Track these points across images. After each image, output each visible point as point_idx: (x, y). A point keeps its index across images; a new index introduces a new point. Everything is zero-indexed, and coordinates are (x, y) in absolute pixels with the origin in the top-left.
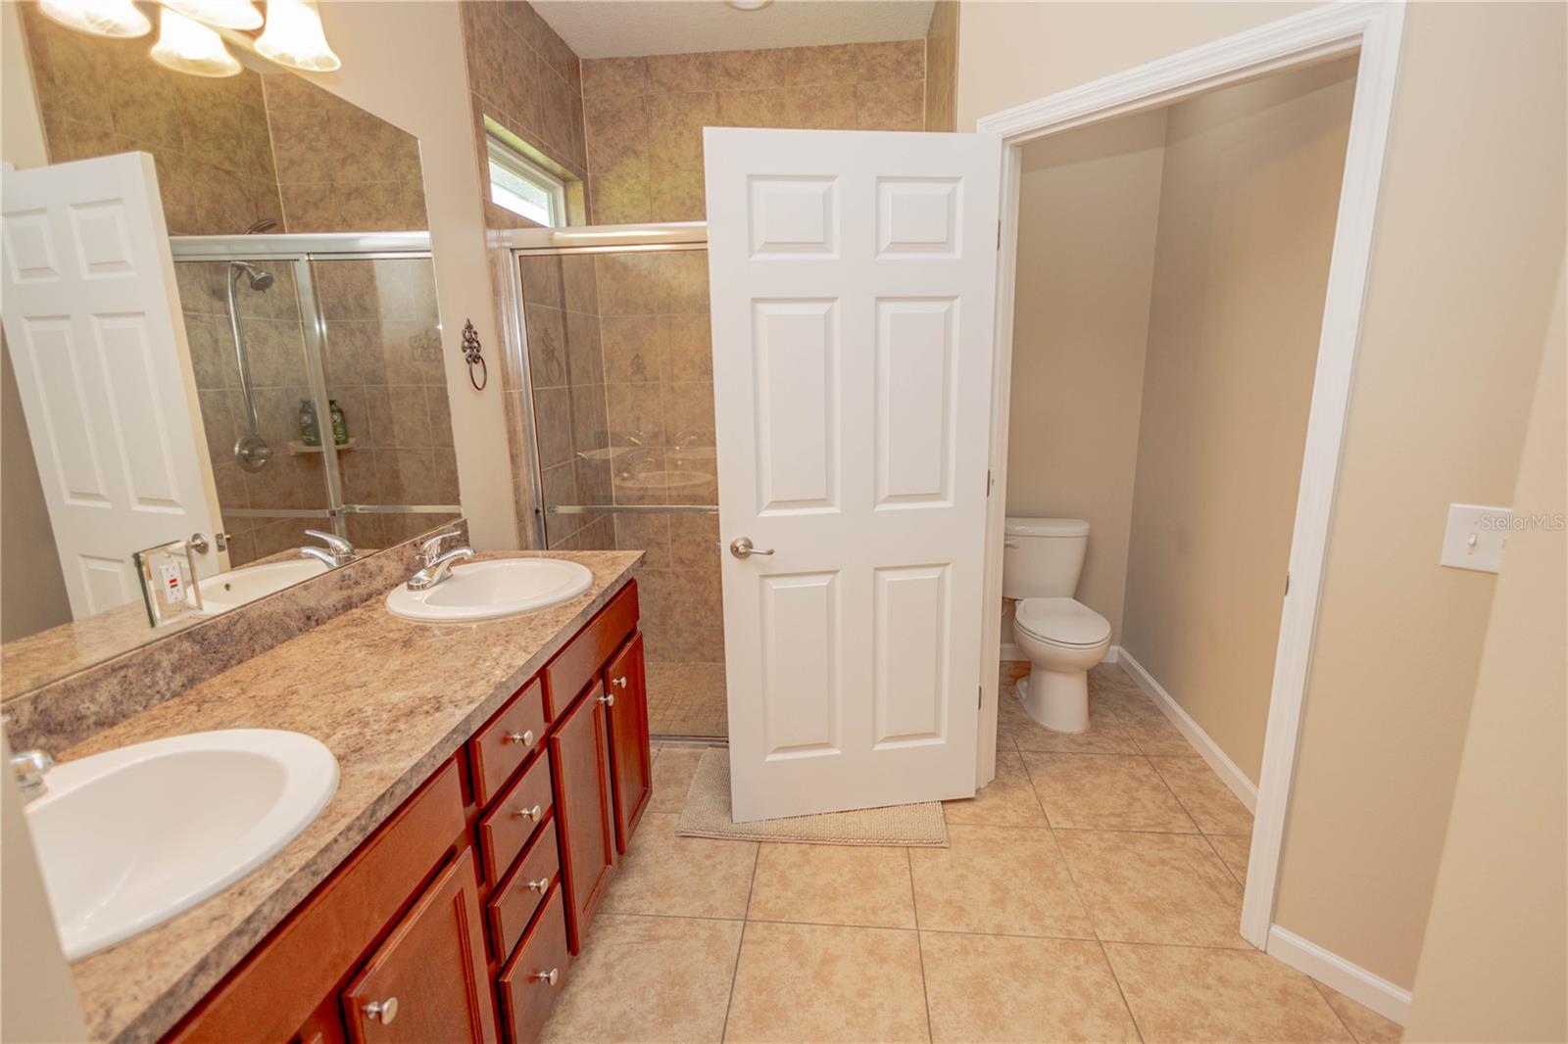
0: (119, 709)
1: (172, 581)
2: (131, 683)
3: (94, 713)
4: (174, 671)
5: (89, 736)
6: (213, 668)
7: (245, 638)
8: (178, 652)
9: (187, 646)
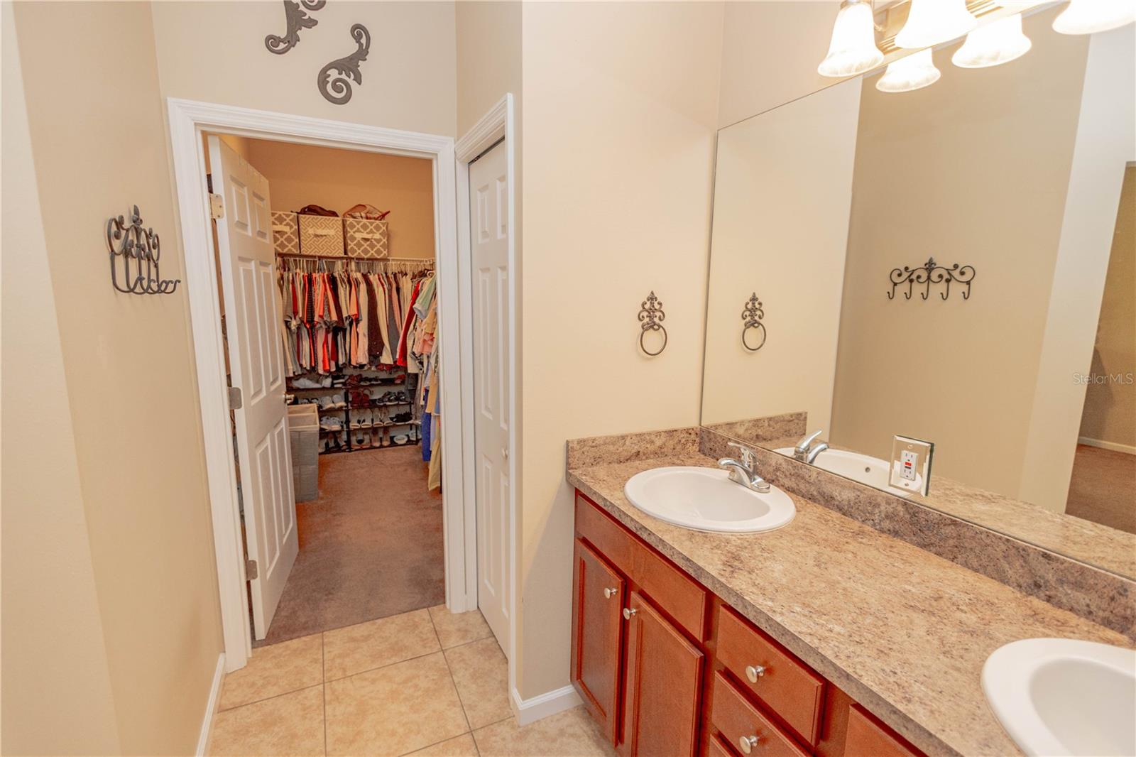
0: (850, 509)
1: (906, 463)
2: (860, 502)
3: (838, 501)
4: (887, 517)
5: (832, 509)
6: (914, 538)
7: (951, 542)
8: (893, 508)
9: (900, 508)
